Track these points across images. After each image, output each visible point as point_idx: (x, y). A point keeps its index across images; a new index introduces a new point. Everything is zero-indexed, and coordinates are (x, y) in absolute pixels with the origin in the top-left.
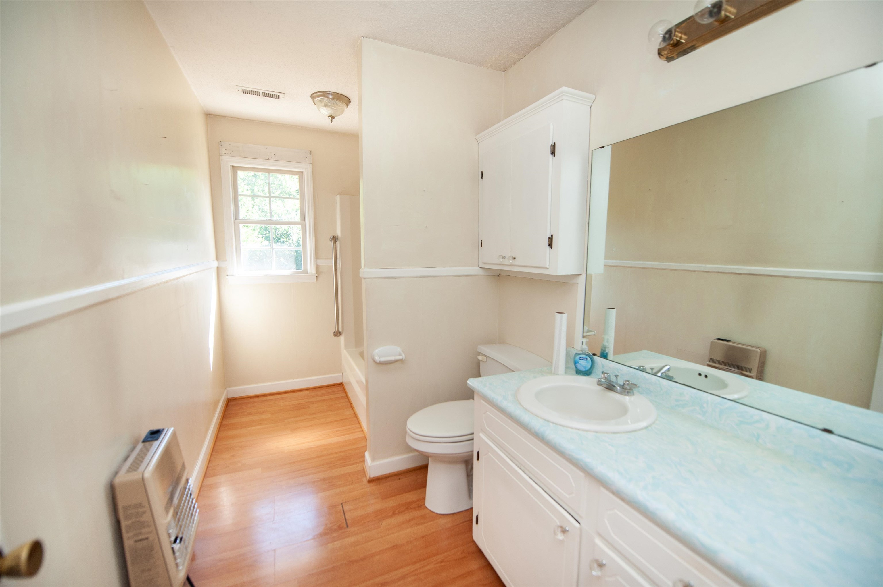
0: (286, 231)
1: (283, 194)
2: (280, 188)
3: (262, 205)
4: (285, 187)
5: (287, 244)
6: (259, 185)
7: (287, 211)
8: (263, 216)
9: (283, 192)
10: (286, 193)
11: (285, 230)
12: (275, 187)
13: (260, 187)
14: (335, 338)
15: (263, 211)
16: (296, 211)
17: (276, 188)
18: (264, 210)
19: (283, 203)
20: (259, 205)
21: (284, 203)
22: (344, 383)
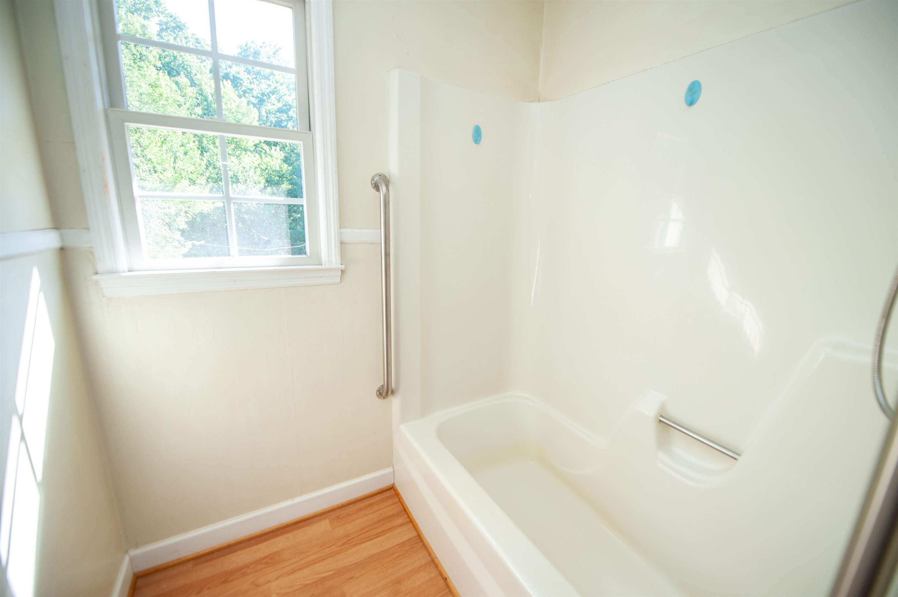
0: (244, 192)
1: (238, 149)
2: (234, 141)
3: (213, 160)
4: (240, 140)
5: (245, 206)
6: (208, 137)
7: (244, 169)
8: (215, 173)
9: (238, 146)
10: (241, 148)
11: (242, 191)
12: (228, 140)
13: (210, 139)
14: (381, 401)
15: (214, 168)
16: (255, 169)
17: (230, 142)
18: (216, 166)
19: (238, 159)
20: (210, 160)
21: (240, 159)
22: (396, 485)
